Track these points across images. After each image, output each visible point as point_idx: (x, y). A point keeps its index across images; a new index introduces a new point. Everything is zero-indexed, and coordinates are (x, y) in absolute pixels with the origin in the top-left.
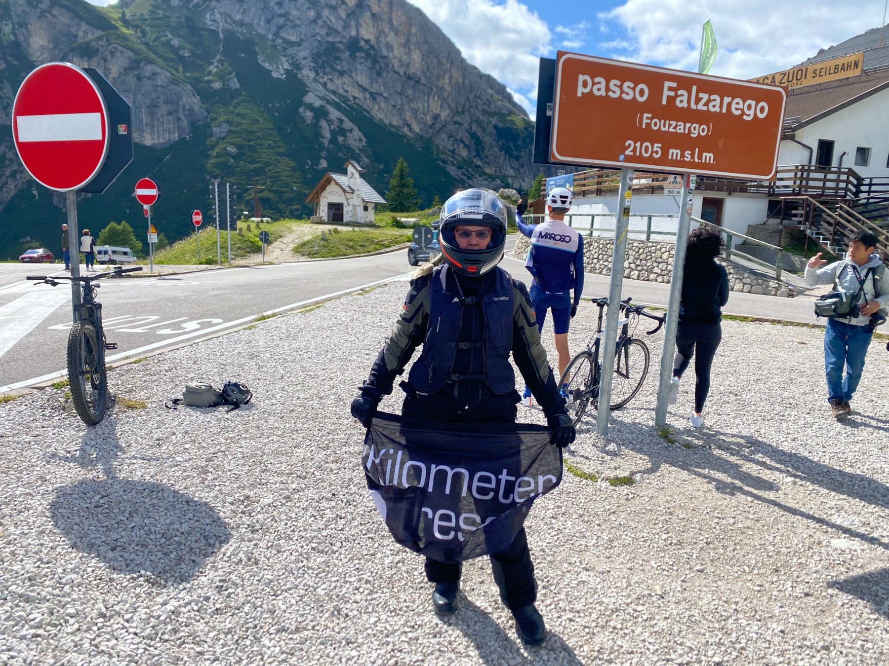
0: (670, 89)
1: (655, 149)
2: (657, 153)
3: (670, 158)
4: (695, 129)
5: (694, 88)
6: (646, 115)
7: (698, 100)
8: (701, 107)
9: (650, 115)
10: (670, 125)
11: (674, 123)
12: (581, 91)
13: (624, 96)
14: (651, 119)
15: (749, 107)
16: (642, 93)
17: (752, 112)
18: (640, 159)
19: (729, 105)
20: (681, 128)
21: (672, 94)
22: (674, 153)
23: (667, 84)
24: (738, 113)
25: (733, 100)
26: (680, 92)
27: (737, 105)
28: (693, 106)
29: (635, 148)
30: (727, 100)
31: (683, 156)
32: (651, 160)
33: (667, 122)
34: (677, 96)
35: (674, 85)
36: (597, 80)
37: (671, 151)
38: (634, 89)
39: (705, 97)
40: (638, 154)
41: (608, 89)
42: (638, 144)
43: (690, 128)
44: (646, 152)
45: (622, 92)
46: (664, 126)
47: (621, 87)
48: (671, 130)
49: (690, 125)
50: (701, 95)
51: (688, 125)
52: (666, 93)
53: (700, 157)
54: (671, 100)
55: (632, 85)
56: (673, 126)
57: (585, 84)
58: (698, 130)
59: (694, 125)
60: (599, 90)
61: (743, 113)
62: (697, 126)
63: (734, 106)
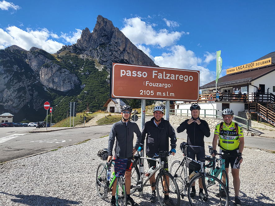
0: (155, 73)
1: (151, 93)
2: (152, 94)
3: (157, 95)
4: (166, 85)
5: (164, 72)
6: (147, 82)
7: (166, 76)
8: (167, 78)
9: (149, 82)
10: (156, 85)
11: (158, 84)
12: (122, 75)
13: (138, 76)
14: (149, 83)
15: (186, 78)
16: (145, 75)
17: (187, 79)
18: (146, 96)
19: (178, 77)
20: (161, 85)
21: (156, 75)
22: (159, 93)
23: (154, 72)
24: (182, 79)
25: (179, 76)
26: (159, 74)
27: (181, 77)
28: (165, 78)
29: (144, 92)
30: (177, 76)
31: (162, 94)
32: (150, 96)
33: (155, 83)
34: (158, 75)
35: (157, 72)
36: (127, 71)
37: (158, 93)
38: (142, 74)
39: (169, 75)
40: (145, 94)
41: (132, 74)
42: (145, 91)
43: (164, 85)
44: (148, 94)
45: (137, 75)
46: (154, 85)
47: (137, 73)
48: (157, 86)
49: (164, 84)
50: (167, 75)
51: (163, 84)
52: (154, 74)
53: (169, 94)
54: (156, 77)
55: (141, 72)
56: (157, 85)
57: (123, 73)
58: (167, 86)
59: (166, 84)
60: (129, 74)
61: (184, 80)
62: (167, 84)
63: (180, 77)
